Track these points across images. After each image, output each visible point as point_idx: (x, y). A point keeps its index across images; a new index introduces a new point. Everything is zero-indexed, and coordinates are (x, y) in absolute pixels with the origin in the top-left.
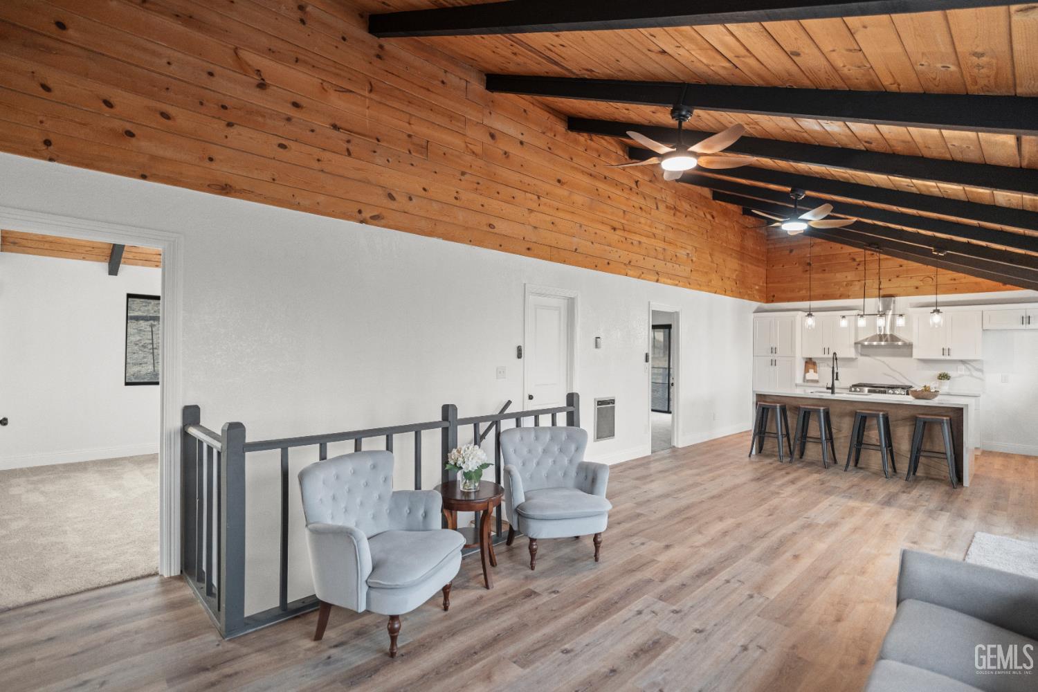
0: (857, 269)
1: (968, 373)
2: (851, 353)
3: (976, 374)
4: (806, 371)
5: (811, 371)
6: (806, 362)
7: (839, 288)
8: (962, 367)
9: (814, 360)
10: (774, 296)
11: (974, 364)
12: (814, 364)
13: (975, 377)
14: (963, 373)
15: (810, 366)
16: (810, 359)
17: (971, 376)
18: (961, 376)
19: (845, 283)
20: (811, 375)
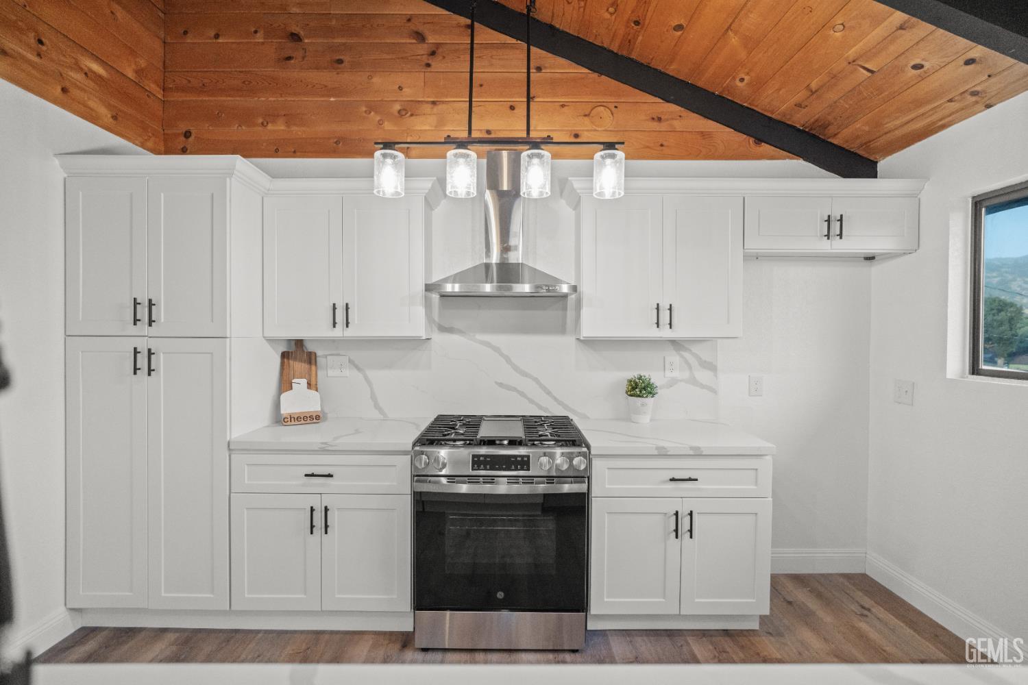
0: (428, 65)
1: (686, 375)
2: (415, 322)
3: (703, 376)
4: (285, 384)
5: (300, 384)
6: (285, 355)
7: (380, 123)
8: (673, 357)
9: (310, 347)
10: (187, 134)
11: (696, 349)
12: (311, 359)
13: (703, 386)
14: (676, 374)
15: (298, 366)
16: (299, 343)
17: (693, 381)
18: (673, 383)
19: (397, 107)
20: (299, 399)
